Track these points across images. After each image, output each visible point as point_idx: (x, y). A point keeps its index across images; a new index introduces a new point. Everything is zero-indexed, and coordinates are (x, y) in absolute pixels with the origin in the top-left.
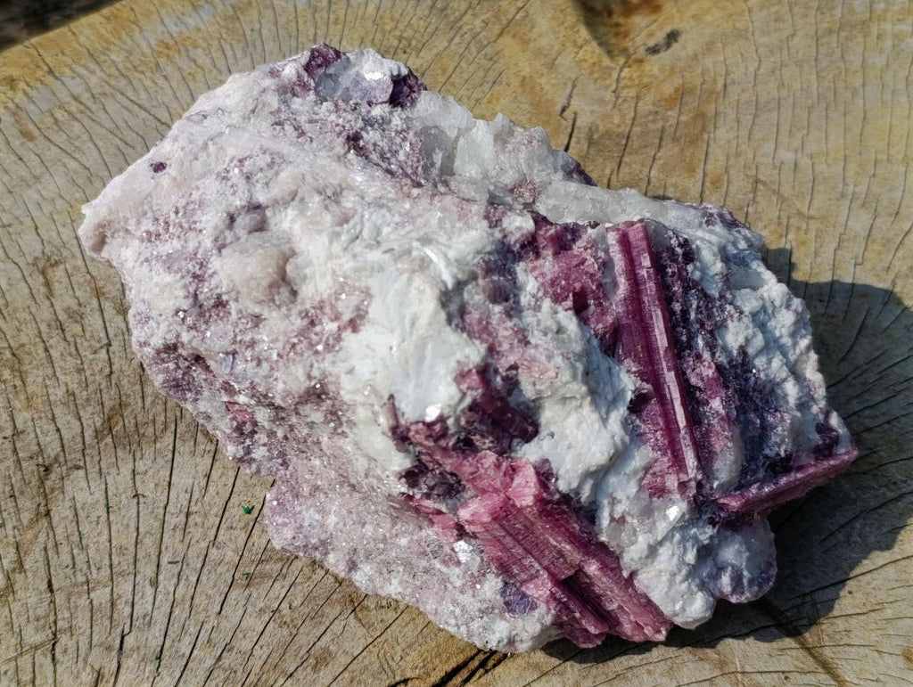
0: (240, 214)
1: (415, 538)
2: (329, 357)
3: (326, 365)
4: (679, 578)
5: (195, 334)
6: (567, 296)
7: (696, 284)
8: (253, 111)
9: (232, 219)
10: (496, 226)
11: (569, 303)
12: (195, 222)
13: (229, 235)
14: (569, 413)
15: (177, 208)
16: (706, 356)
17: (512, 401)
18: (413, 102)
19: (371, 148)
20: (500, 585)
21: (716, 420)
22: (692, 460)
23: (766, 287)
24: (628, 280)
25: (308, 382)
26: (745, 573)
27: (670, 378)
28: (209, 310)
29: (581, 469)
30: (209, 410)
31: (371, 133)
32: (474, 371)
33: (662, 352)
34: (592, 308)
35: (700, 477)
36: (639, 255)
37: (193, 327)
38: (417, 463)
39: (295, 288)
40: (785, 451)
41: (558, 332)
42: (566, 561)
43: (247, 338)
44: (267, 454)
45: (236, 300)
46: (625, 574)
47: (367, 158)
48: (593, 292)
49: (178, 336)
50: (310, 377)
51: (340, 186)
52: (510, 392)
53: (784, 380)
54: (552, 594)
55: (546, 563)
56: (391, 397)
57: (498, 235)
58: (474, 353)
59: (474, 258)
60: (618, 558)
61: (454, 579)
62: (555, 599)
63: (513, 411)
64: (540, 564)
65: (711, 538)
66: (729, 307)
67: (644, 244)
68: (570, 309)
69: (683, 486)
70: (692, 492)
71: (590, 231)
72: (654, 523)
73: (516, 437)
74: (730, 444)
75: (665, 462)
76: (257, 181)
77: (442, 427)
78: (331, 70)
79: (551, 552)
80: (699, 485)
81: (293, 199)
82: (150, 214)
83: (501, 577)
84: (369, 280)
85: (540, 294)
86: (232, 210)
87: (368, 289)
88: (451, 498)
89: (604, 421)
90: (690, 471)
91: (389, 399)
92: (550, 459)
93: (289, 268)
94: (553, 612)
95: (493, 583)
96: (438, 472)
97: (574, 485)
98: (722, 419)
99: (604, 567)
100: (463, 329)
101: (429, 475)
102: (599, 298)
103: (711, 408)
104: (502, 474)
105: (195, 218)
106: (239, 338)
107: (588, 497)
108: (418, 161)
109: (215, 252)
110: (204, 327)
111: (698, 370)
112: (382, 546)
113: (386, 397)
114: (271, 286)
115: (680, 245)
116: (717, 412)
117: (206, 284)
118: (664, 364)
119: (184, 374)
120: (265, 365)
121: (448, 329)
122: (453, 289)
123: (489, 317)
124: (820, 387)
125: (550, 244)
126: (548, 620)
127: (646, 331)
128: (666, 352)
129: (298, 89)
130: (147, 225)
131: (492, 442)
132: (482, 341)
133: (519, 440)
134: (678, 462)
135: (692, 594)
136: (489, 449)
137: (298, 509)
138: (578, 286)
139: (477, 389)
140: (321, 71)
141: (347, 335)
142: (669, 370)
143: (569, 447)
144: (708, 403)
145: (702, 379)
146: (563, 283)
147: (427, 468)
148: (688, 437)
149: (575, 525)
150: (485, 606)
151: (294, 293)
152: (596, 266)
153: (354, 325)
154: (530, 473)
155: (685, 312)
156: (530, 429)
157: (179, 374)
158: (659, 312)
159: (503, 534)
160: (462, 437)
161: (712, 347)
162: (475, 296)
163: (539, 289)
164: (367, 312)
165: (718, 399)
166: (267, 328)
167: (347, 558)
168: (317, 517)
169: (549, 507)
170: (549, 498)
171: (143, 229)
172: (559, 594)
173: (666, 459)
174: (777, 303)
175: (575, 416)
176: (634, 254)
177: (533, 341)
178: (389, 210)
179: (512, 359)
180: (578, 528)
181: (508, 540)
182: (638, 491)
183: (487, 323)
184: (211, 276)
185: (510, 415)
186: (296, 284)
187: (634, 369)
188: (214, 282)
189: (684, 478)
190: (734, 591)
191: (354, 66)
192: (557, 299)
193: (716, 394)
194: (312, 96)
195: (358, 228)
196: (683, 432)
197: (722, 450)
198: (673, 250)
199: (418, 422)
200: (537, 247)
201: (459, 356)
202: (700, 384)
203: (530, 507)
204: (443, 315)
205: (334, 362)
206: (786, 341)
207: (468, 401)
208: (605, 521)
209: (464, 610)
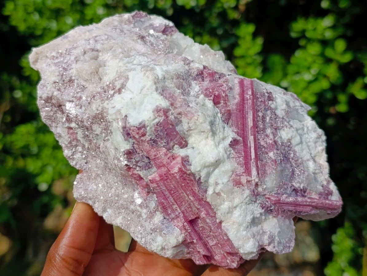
0: (89, 52)
1: (131, 195)
2: (107, 102)
3: (105, 105)
4: (242, 228)
5: (59, 92)
6: (211, 96)
7: (271, 109)
8: (107, 25)
9: (85, 53)
10: (187, 65)
11: (212, 98)
12: (71, 53)
13: (82, 58)
14: (202, 140)
15: (67, 49)
16: (271, 136)
17: (178, 128)
18: (172, 35)
19: (148, 41)
20: (162, 218)
21: (270, 161)
22: (254, 172)
23: (306, 122)
24: (240, 97)
25: (96, 111)
26: (277, 238)
27: (251, 138)
28: (66, 83)
29: (202, 162)
30: (61, 132)
31: (150, 38)
32: (162, 110)
33: (250, 127)
34: (222, 104)
35: (257, 180)
36: (247, 89)
37: (59, 90)
38: (132, 148)
39: (101, 77)
40: (303, 187)
41: (203, 105)
42: (192, 211)
43: (79, 95)
44: (80, 156)
45: (78, 80)
46: (218, 221)
47: (145, 43)
48: (223, 97)
49: (53, 93)
50: (97, 110)
51: (131, 48)
52: (177, 125)
53: (308, 160)
54: (184, 226)
55: (183, 209)
56: (126, 116)
57: (187, 67)
58: (164, 103)
59: (174, 71)
60: (215, 213)
61: (143, 215)
62: (185, 229)
63: (177, 133)
64: (180, 209)
65: (261, 214)
66: (286, 123)
67: (250, 86)
68: (211, 100)
69: (248, 182)
70: (253, 187)
71: (227, 76)
72: (234, 198)
73: (176, 144)
74: (274, 172)
75: (241, 170)
76: (99, 43)
77: (144, 130)
78: (143, 20)
79: (185, 203)
80: (257, 185)
81: (111, 49)
82: (56, 51)
83: (162, 214)
84: (129, 73)
85: (200, 92)
86: (86, 49)
87: (128, 76)
88: (145, 170)
89: (217, 145)
90: (252, 176)
91: (125, 117)
92: (190, 156)
93: (101, 69)
94: (183, 235)
95: (159, 217)
96: (141, 155)
97: (198, 169)
98: (273, 161)
99: (208, 214)
100: (162, 95)
101: (137, 155)
102: (225, 100)
103: (268, 156)
104: (167, 158)
105: (72, 51)
106: (75, 95)
107: (204, 177)
108: (166, 50)
109: (75, 62)
110: (63, 90)
111: (265, 140)
112: (117, 198)
113: (124, 116)
114: (91, 73)
115: (267, 93)
116: (271, 158)
117: (68, 72)
118: (250, 132)
119: (54, 114)
120: (83, 108)
121: (155, 93)
122: (161, 80)
123: (174, 93)
124: (326, 168)
125: (209, 76)
126: (181, 239)
127: (243, 118)
128: (251, 128)
129: (127, 22)
130: (54, 54)
131: (165, 143)
132: (169, 101)
133: (178, 146)
134: (248, 171)
135: (249, 239)
136: (164, 147)
137: (88, 183)
138: (217, 93)
139: (162, 117)
140: (138, 19)
141: (117, 95)
142: (251, 135)
143: (199, 153)
144: (267, 154)
145: (267, 144)
146: (211, 90)
147: (136, 152)
148: (255, 163)
149: (196, 188)
150: (154, 227)
151: (101, 79)
152: (227, 88)
153: (120, 91)
154: (179, 160)
155: (264, 118)
156: (184, 143)
157: (52, 114)
158: (251, 112)
159: (164, 188)
160: (152, 138)
161: (274, 135)
162: (170, 85)
163: (200, 91)
164: (125, 85)
165: (272, 152)
166: (87, 92)
167: (103, 205)
168: (95, 187)
169: (185, 175)
170: (186, 171)
171: (52, 55)
172: (187, 227)
173: (242, 169)
174: (310, 128)
175: (204, 141)
176: (245, 89)
177: (191, 105)
178: (147, 57)
179: (180, 110)
180: (197, 190)
181: (167, 193)
182: (228, 181)
183: (173, 95)
184: (70, 69)
185: (175, 133)
186: (102, 76)
187: (235, 131)
188: (71, 71)
189: (249, 179)
190: (269, 244)
191: (152, 20)
192: (206, 95)
193: (271, 150)
194: (132, 25)
195: (132, 60)
196: (253, 160)
197: (270, 173)
198: (264, 94)
199: (134, 127)
200: (203, 77)
201: (158, 104)
202: (265, 145)
203: (176, 173)
204: (154, 87)
205: (108, 104)
206: (312, 144)
207: (157, 120)
208: (210, 191)
209: (145, 230)
